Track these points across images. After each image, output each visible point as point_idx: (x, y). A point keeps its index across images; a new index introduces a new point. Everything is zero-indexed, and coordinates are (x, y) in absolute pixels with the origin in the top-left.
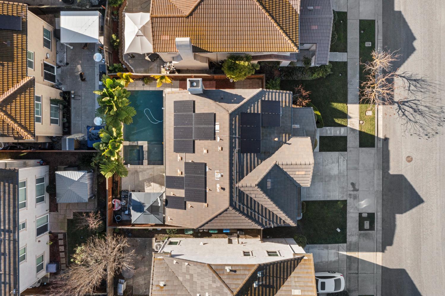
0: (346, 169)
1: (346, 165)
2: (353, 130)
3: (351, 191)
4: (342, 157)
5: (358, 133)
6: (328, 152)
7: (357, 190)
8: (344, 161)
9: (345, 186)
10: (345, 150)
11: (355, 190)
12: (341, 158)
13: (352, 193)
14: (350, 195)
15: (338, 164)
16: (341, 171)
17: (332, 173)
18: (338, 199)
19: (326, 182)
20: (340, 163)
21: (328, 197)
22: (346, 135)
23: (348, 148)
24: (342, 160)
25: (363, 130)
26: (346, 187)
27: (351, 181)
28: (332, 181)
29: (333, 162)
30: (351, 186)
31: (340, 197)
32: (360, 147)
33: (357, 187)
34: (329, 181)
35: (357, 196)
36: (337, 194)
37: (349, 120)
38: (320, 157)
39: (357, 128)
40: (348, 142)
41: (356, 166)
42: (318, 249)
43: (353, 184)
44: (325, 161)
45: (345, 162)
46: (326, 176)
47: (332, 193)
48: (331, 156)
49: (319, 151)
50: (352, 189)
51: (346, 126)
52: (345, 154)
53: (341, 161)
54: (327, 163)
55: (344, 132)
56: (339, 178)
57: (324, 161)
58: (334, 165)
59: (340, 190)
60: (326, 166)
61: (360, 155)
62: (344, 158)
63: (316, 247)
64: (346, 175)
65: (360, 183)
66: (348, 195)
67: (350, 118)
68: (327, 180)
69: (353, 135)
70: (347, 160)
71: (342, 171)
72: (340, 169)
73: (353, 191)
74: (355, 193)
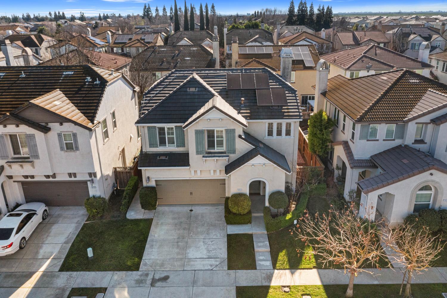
0: (196, 269)
1: (203, 269)
2: (270, 278)
3: (154, 276)
4: (218, 263)
5: (265, 284)
6: (226, 244)
7: (152, 285)
8: (211, 266)
9: (165, 268)
10: (230, 268)
11: (154, 282)
12: (216, 261)
13: (150, 277)
14: (147, 275)
15: (205, 257)
16: (193, 261)
17: (191, 249)
18: (143, 258)
19: (177, 242)
20: (208, 261)
21: (152, 246)
22: (258, 268)
23: (234, 271)
24: (214, 263)
25: (270, 291)
26: (163, 270)
27: (171, 277)
28: (176, 250)
29: (209, 251)
30: (163, 276)
31: (147, 261)
32: (237, 287)
33: (159, 284)
34: (178, 246)
35: (141, 285)
36: (153, 257)
37: (288, 272)
38: (219, 235)
39: (274, 283)
40: (245, 271)
41: (200, 282)
42: (71, 232)
43: (166, 278)
44: (212, 242)
45: (210, 268)
46: (187, 242)
47: (156, 250)
48: (221, 249)
49: (228, 233)
50: (157, 277)
51: (274, 267)
52: (223, 268)
53: (211, 261)
54: (209, 243)
55: (263, 265)
56: (181, 259)
57: (212, 240)
58: (205, 252)
59: (158, 262)
60: (203, 242)
61: (222, 288)
62: (217, 266)
63: (76, 230)
64: (186, 269)
65: (166, 288)
66: (147, 272)
67: (292, 273)
68: (180, 244)
69: (260, 277)
70: (212, 270)
71: (192, 263)
72: (197, 261)
73: (153, 279)
74: (149, 282)
